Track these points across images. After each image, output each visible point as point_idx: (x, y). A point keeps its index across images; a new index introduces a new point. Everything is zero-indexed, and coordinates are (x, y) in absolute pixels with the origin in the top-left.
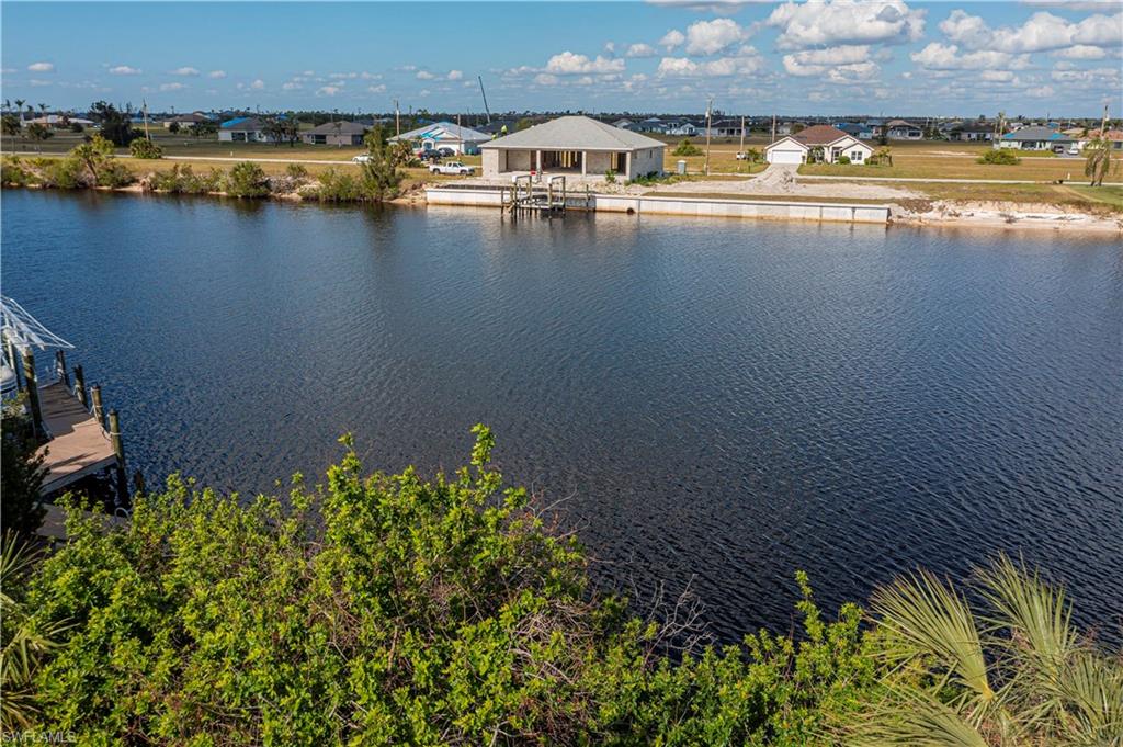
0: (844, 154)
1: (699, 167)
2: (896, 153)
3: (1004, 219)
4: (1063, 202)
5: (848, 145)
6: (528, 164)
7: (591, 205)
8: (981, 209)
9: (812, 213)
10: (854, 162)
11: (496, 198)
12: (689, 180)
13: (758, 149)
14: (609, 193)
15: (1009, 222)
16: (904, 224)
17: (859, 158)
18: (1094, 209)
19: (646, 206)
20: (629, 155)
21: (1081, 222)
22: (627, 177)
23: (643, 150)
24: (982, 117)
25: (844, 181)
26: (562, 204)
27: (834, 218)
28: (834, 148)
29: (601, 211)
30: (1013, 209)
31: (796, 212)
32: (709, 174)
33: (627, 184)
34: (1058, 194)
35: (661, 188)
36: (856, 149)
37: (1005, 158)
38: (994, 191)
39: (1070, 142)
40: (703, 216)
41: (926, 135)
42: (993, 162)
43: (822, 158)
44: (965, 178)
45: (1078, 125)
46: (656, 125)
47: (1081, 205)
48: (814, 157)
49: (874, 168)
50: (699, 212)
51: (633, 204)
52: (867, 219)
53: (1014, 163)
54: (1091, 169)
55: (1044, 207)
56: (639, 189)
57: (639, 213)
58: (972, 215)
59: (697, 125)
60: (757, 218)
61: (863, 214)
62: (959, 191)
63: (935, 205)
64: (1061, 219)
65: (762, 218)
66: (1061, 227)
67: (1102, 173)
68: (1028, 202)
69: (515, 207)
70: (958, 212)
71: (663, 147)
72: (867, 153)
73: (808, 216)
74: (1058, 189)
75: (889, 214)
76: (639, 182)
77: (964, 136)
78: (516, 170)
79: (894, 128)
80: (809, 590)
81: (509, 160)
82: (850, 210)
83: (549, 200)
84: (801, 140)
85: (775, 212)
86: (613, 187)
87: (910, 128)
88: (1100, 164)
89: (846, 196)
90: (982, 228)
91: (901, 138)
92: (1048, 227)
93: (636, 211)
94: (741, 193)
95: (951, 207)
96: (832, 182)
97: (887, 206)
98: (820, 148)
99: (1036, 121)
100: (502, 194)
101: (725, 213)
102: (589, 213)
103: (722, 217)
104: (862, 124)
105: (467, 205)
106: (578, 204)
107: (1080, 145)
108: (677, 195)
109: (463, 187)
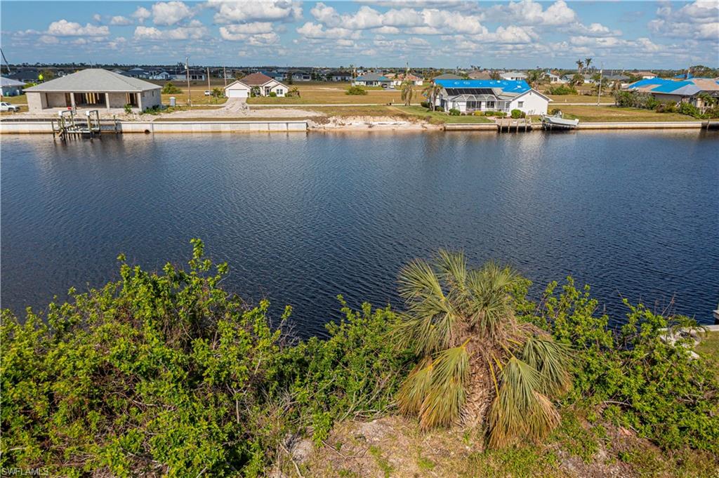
0: (272, 91)
1: (184, 101)
2: (301, 89)
3: (367, 126)
4: (394, 115)
5: (275, 85)
6: (64, 101)
7: (119, 129)
8: (355, 121)
9: (263, 127)
10: (278, 96)
11: (47, 127)
12: (181, 110)
13: (219, 88)
14: (130, 120)
15: (370, 127)
16: (316, 131)
17: (281, 93)
18: (410, 118)
19: (157, 128)
20: (139, 95)
21: (404, 126)
22: (140, 110)
23: (148, 91)
24: (341, 67)
25: (276, 107)
26: (98, 129)
27: (276, 129)
28: (266, 87)
29: (126, 133)
30: (371, 120)
31: (254, 127)
32: (192, 105)
33: (141, 114)
34: (390, 111)
35: (164, 115)
36: (278, 87)
37: (358, 91)
38: (359, 111)
39: (390, 82)
40: (196, 132)
41: (313, 78)
42: (353, 94)
43: (259, 94)
44: (342, 103)
45: (391, 72)
46: (141, 73)
47: (403, 116)
48: (254, 93)
49: (290, 99)
50: (194, 130)
51: (148, 127)
52: (296, 129)
53: (364, 94)
54: (404, 97)
55: (386, 119)
56: (149, 117)
57: (153, 133)
58: (351, 124)
59: (170, 73)
60: (231, 132)
61: (293, 126)
62: (341, 111)
63: (331, 119)
64: (395, 124)
65: (234, 132)
66: (396, 129)
67: (410, 98)
68: (378, 115)
69: (64, 133)
70: (343, 123)
71: (160, 89)
72: (285, 90)
73: (261, 129)
74: (390, 108)
75: (307, 126)
76: (148, 112)
77: (334, 78)
78: (56, 107)
79: (294, 74)
80: (345, 302)
81: (49, 100)
82: (285, 125)
83: (89, 127)
84: (245, 82)
85: (241, 127)
86: (131, 116)
87: (303, 74)
88: (408, 94)
89: (281, 117)
90: (357, 131)
91: (299, 80)
92: (389, 129)
93: (151, 131)
94: (218, 117)
95: (340, 120)
96: (270, 108)
97: (306, 121)
98: (257, 88)
99: (370, 69)
100: (53, 124)
101: (210, 130)
102: (117, 134)
103: (208, 132)
104: (275, 72)
105: (22, 133)
106: (109, 128)
107: (395, 83)
108: (177, 120)
109: (16, 120)
